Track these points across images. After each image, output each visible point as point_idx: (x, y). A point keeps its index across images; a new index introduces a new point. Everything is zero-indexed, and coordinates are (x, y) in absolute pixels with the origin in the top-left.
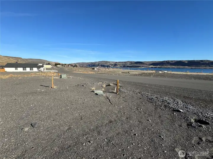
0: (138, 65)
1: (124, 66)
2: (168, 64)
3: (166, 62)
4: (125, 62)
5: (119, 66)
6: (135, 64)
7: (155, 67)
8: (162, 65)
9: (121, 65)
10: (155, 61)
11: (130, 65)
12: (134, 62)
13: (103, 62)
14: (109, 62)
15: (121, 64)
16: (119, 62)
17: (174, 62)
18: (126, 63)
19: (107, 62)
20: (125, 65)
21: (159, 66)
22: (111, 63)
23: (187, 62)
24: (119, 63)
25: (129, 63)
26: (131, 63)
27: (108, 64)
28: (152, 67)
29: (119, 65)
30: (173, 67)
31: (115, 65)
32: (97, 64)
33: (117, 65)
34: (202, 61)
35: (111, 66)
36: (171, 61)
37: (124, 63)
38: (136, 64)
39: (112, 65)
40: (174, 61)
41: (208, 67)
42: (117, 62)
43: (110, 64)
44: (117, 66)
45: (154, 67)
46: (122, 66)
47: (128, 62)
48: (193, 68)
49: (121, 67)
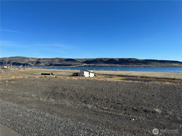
0: (69, 63)
1: (51, 65)
2: (101, 61)
3: (100, 59)
4: (51, 59)
5: (43, 64)
6: (65, 62)
7: (89, 66)
8: (96, 64)
9: (47, 63)
10: (89, 59)
11: (59, 63)
12: (64, 59)
13: (17, 59)
14: (28, 59)
15: (47, 62)
16: (43, 59)
17: (107, 60)
18: (54, 61)
19: (24, 58)
20: (52, 63)
21: (92, 65)
22: (31, 60)
23: (118, 60)
24: (44, 61)
25: (57, 61)
26: (61, 60)
27: (26, 61)
28: (85, 66)
29: (43, 63)
30: (107, 65)
31: (38, 62)
32: (7, 61)
33: (40, 63)
34: (130, 59)
35: (30, 64)
36: (104, 59)
37: (50, 60)
38: (67, 62)
39: (33, 63)
40: (107, 59)
41: (135, 66)
42: (40, 59)
43: (30, 62)
44: (41, 64)
45: (88, 66)
47: (56, 58)
48: (124, 66)
49: (46, 65)
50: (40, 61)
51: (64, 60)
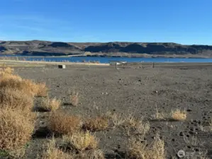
0: (59, 50)
1: (26, 53)
2: (116, 48)
3: (114, 44)
4: (26, 43)
5: (10, 52)
6: (51, 48)
7: (95, 56)
8: (107, 52)
9: (18, 49)
10: (94, 43)
11: (40, 51)
12: (48, 42)
15: (17, 47)
16: (11, 42)
17: (126, 45)
18: (31, 45)
20: (26, 50)
23: (145, 46)
24: (13, 45)
25: (36, 45)
26: (43, 44)
28: (88, 56)
29: (11, 49)
30: (126, 54)
33: (6, 50)
34: (166, 44)
36: (122, 43)
37: (24, 45)
38: (54, 48)
40: (127, 43)
41: (175, 55)
42: (4, 42)
44: (7, 52)
45: (93, 56)
46: (21, 52)
48: (156, 56)
49: (17, 54)
50: (6, 46)
51: (49, 45)
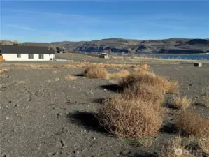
1: (162, 51)
4: (163, 41)
5: (149, 50)
6: (187, 45)
9: (155, 48)
11: (176, 48)
12: (185, 40)
13: (112, 41)
14: (126, 41)
16: (150, 41)
18: (168, 43)
19: (121, 41)
20: (163, 49)
22: (131, 43)
24: (151, 44)
25: (173, 43)
26: (180, 42)
27: (124, 46)
29: (150, 48)
31: (141, 47)
32: (99, 45)
33: (145, 48)
35: (130, 50)
37: (162, 43)
38: (191, 46)
39: (133, 48)
42: (144, 42)
43: (129, 46)
44: (146, 51)
46: (158, 50)
47: (172, 39)
49: (155, 52)
50: (146, 45)
